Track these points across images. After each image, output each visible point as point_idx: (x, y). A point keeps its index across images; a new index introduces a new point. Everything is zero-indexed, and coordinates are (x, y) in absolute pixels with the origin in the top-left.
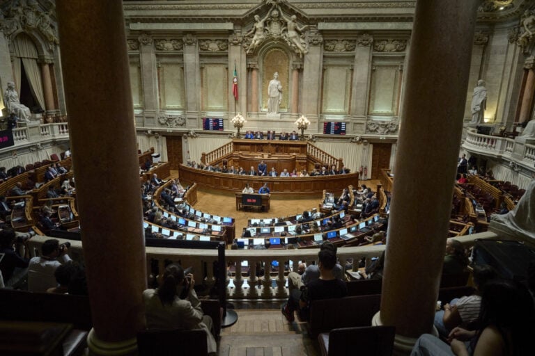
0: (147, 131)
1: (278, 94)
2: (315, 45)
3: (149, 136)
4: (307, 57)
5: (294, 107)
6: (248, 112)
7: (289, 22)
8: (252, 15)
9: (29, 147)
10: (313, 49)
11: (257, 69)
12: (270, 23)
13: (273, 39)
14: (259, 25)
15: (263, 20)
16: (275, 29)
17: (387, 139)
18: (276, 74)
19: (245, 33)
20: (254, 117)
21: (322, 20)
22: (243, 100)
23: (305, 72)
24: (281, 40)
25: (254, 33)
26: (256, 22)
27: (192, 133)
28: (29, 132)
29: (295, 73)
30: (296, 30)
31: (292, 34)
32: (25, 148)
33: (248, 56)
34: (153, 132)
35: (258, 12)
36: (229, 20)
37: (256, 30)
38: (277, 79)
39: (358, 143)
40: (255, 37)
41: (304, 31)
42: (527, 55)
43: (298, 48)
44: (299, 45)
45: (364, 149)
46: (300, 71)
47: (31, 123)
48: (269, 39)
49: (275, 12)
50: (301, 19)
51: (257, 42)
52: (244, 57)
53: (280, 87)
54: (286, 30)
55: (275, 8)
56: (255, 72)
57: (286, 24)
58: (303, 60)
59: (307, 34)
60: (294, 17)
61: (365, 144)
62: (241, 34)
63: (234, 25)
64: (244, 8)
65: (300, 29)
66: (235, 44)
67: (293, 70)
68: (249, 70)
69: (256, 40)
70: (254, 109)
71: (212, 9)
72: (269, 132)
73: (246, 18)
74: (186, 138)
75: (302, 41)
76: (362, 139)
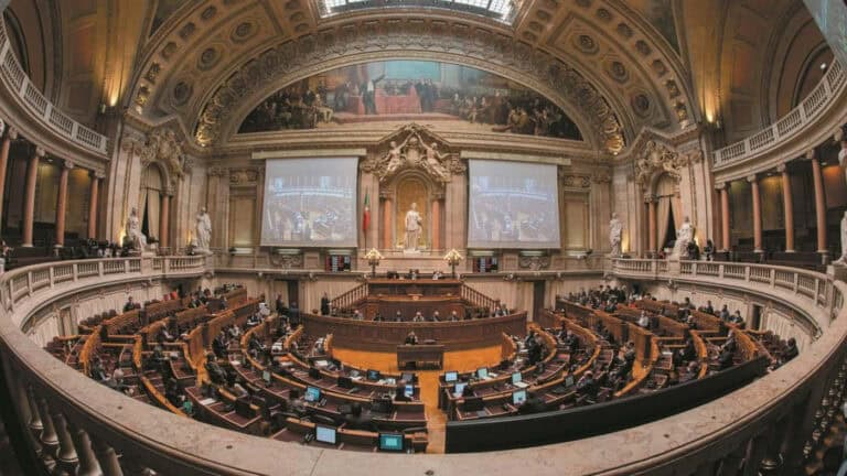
0: (257, 274)
1: (416, 226)
2: (457, 174)
3: (259, 280)
4: (448, 186)
5: (436, 242)
6: (381, 248)
7: (429, 150)
8: (388, 142)
9: (140, 282)
10: (455, 177)
11: (391, 199)
12: (407, 151)
13: (409, 167)
14: (396, 151)
15: (400, 147)
16: (413, 156)
17: (542, 275)
18: (414, 205)
19: (379, 159)
20: (388, 255)
21: (465, 149)
22: (375, 234)
23: (448, 204)
24: (420, 168)
25: (389, 160)
26: (392, 148)
27: (311, 275)
28: (143, 263)
29: (436, 204)
30: (436, 157)
31: (432, 161)
32: (136, 282)
33: (382, 186)
34: (265, 274)
35: (395, 139)
36: (363, 146)
37: (392, 156)
38: (416, 210)
39: (511, 281)
40: (391, 164)
41: (445, 159)
42: (644, 191)
43: (439, 176)
44: (440, 173)
45: (518, 288)
46: (442, 201)
47: (145, 254)
48: (407, 166)
49: (414, 140)
50: (442, 147)
51: (394, 169)
52: (377, 185)
53: (420, 219)
54: (426, 158)
55: (414, 135)
56: (388, 203)
57: (425, 152)
58: (444, 189)
59: (448, 163)
60: (435, 144)
61: (519, 282)
62: (374, 161)
63: (368, 151)
64: (378, 136)
65: (441, 157)
66: (367, 172)
67: (432, 201)
68: (382, 200)
69: (392, 167)
70: (387, 246)
71: (343, 136)
72: (411, 272)
73: (381, 144)
74: (304, 282)
75: (443, 169)
76: (516, 276)
